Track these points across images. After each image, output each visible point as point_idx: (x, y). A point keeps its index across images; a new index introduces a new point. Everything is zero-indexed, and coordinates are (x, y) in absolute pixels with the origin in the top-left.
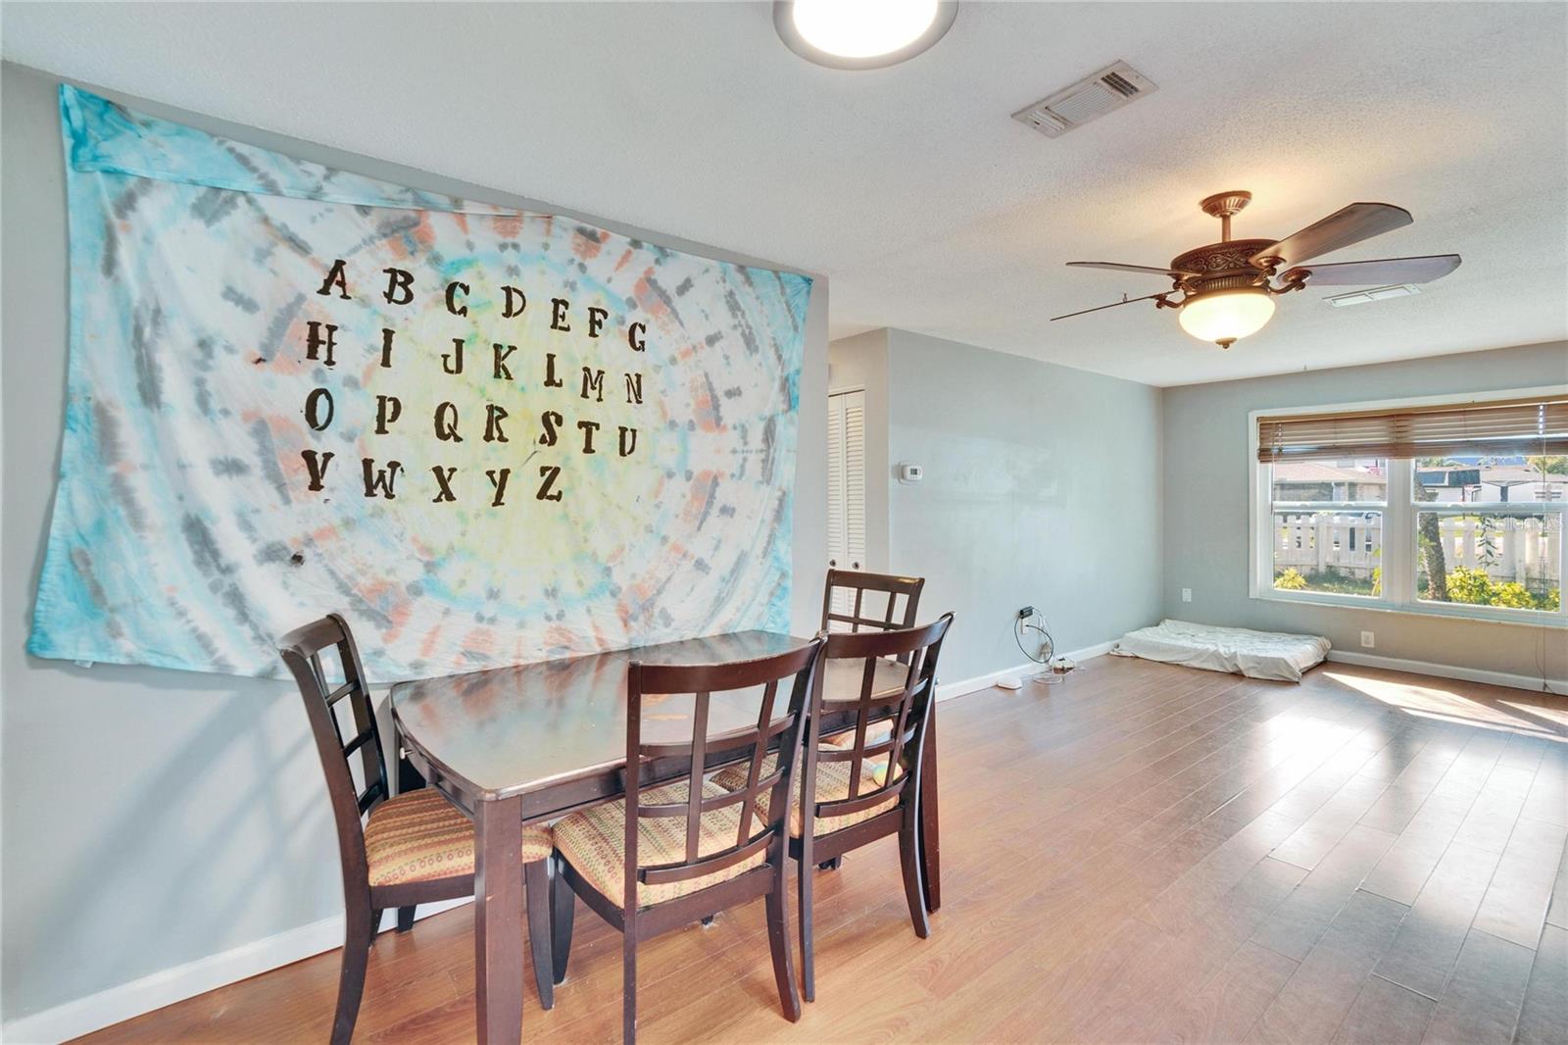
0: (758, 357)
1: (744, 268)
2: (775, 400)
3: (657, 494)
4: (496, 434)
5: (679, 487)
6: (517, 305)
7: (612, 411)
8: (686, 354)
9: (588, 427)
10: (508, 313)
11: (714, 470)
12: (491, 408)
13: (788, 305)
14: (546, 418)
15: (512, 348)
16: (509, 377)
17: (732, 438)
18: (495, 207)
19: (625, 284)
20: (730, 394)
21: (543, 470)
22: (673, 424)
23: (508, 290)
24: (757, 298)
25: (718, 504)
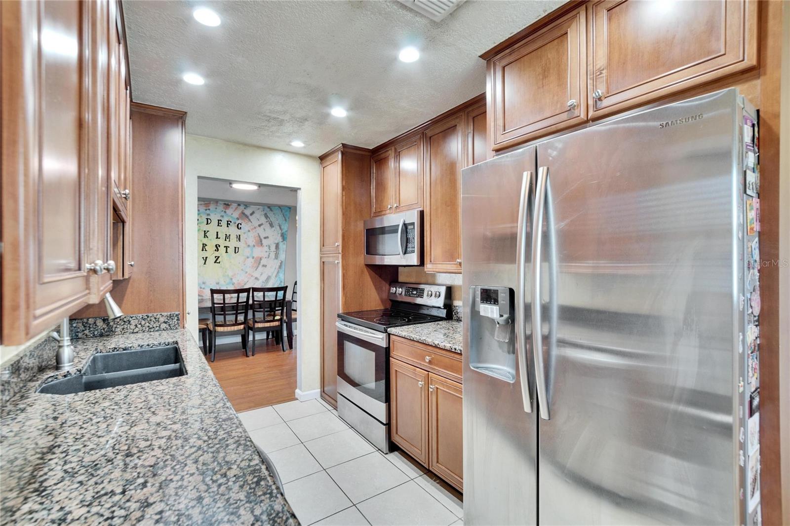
0: (274, 229)
1: (270, 207)
2: (279, 239)
3: (244, 262)
4: (204, 249)
5: (251, 260)
6: (209, 221)
7: (233, 243)
8: (252, 229)
9: (226, 247)
10: (207, 224)
11: (260, 256)
12: (203, 244)
13: (283, 214)
14: (216, 246)
15: (208, 231)
16: (207, 237)
17: (266, 249)
18: (204, 202)
19: (236, 214)
20: (265, 238)
21: (216, 257)
22: (249, 246)
23: (207, 219)
24: (274, 214)
25: (261, 264)
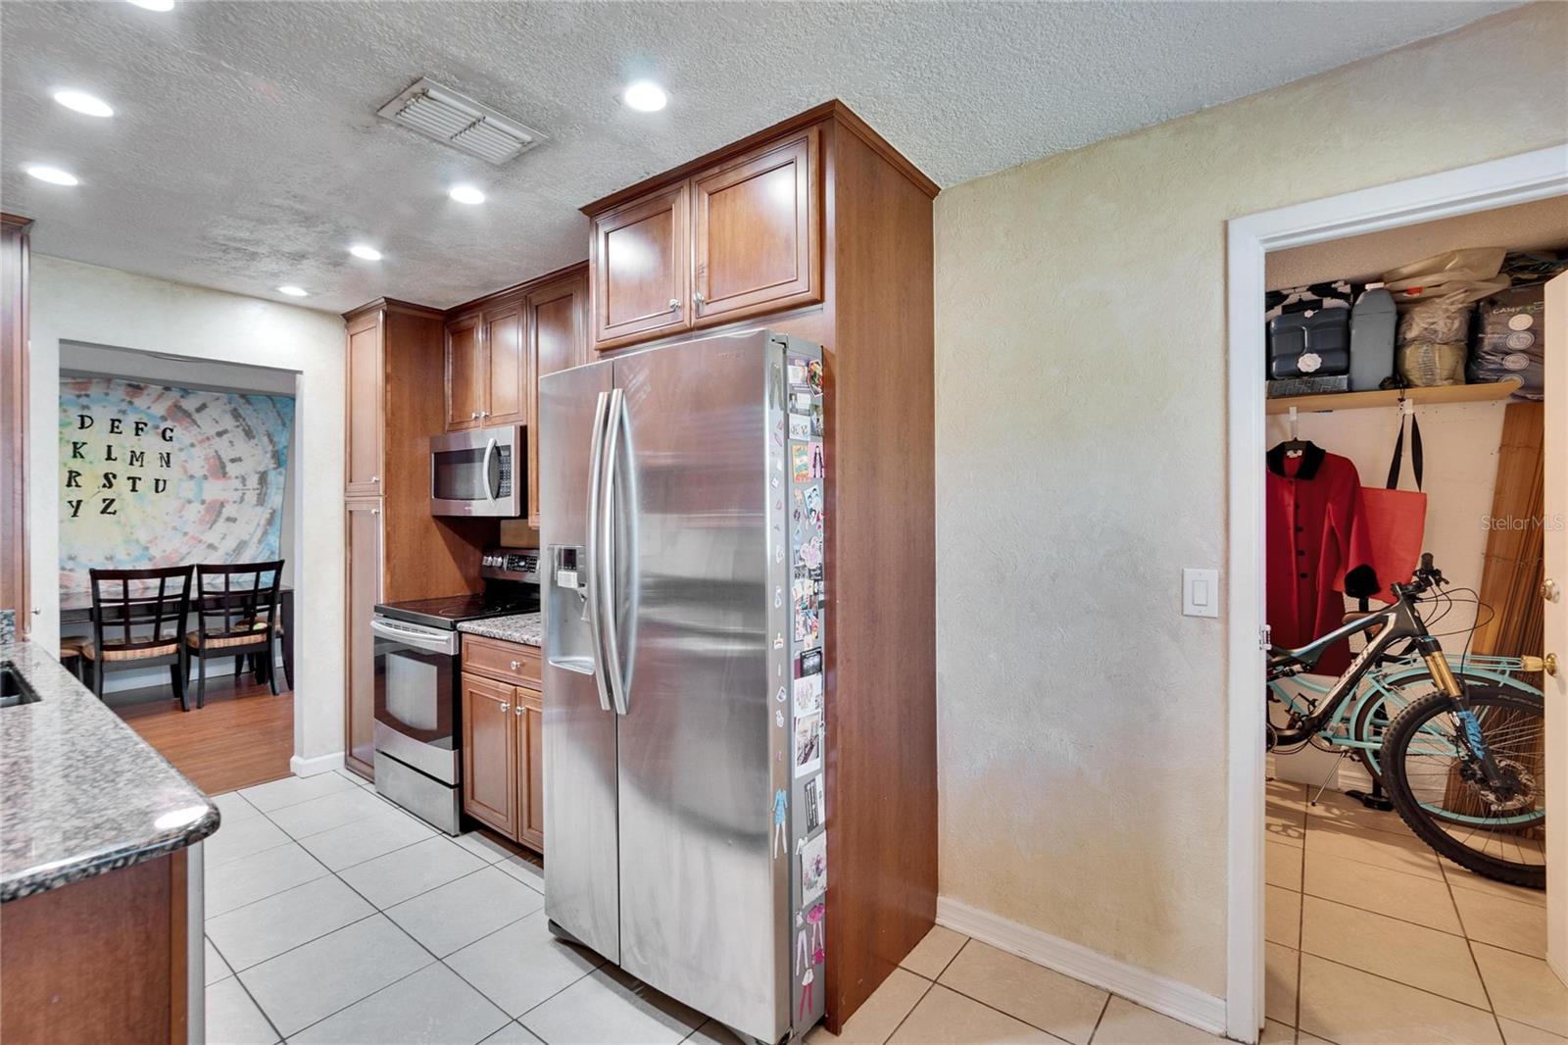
0: (253, 442)
1: (245, 396)
2: (268, 463)
3: (180, 512)
4: (73, 484)
5: (196, 507)
6: (88, 422)
7: (151, 470)
8: (201, 442)
9: (134, 479)
10: (82, 427)
11: (222, 499)
12: (71, 472)
13: (278, 412)
14: (106, 476)
15: (84, 444)
16: (82, 457)
17: (237, 483)
18: (74, 378)
19: (159, 409)
20: (233, 461)
21: (104, 500)
22: (192, 477)
23: (82, 417)
24: (255, 410)
25: (224, 516)
